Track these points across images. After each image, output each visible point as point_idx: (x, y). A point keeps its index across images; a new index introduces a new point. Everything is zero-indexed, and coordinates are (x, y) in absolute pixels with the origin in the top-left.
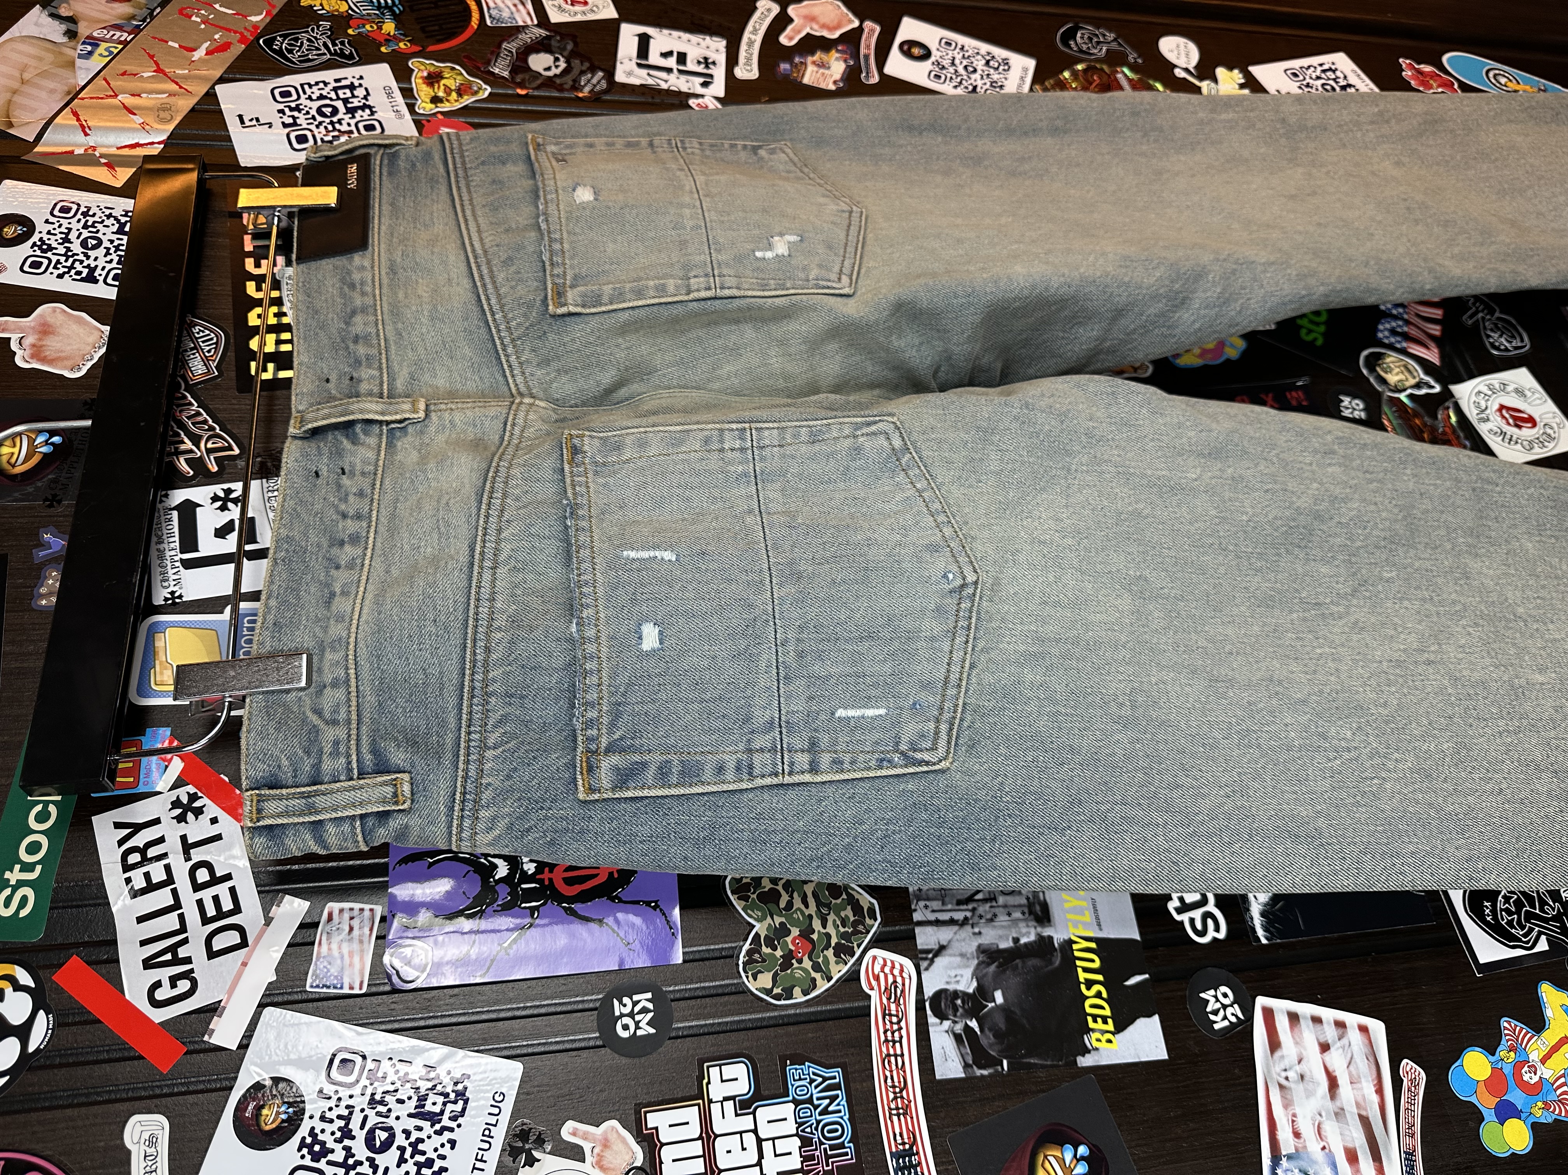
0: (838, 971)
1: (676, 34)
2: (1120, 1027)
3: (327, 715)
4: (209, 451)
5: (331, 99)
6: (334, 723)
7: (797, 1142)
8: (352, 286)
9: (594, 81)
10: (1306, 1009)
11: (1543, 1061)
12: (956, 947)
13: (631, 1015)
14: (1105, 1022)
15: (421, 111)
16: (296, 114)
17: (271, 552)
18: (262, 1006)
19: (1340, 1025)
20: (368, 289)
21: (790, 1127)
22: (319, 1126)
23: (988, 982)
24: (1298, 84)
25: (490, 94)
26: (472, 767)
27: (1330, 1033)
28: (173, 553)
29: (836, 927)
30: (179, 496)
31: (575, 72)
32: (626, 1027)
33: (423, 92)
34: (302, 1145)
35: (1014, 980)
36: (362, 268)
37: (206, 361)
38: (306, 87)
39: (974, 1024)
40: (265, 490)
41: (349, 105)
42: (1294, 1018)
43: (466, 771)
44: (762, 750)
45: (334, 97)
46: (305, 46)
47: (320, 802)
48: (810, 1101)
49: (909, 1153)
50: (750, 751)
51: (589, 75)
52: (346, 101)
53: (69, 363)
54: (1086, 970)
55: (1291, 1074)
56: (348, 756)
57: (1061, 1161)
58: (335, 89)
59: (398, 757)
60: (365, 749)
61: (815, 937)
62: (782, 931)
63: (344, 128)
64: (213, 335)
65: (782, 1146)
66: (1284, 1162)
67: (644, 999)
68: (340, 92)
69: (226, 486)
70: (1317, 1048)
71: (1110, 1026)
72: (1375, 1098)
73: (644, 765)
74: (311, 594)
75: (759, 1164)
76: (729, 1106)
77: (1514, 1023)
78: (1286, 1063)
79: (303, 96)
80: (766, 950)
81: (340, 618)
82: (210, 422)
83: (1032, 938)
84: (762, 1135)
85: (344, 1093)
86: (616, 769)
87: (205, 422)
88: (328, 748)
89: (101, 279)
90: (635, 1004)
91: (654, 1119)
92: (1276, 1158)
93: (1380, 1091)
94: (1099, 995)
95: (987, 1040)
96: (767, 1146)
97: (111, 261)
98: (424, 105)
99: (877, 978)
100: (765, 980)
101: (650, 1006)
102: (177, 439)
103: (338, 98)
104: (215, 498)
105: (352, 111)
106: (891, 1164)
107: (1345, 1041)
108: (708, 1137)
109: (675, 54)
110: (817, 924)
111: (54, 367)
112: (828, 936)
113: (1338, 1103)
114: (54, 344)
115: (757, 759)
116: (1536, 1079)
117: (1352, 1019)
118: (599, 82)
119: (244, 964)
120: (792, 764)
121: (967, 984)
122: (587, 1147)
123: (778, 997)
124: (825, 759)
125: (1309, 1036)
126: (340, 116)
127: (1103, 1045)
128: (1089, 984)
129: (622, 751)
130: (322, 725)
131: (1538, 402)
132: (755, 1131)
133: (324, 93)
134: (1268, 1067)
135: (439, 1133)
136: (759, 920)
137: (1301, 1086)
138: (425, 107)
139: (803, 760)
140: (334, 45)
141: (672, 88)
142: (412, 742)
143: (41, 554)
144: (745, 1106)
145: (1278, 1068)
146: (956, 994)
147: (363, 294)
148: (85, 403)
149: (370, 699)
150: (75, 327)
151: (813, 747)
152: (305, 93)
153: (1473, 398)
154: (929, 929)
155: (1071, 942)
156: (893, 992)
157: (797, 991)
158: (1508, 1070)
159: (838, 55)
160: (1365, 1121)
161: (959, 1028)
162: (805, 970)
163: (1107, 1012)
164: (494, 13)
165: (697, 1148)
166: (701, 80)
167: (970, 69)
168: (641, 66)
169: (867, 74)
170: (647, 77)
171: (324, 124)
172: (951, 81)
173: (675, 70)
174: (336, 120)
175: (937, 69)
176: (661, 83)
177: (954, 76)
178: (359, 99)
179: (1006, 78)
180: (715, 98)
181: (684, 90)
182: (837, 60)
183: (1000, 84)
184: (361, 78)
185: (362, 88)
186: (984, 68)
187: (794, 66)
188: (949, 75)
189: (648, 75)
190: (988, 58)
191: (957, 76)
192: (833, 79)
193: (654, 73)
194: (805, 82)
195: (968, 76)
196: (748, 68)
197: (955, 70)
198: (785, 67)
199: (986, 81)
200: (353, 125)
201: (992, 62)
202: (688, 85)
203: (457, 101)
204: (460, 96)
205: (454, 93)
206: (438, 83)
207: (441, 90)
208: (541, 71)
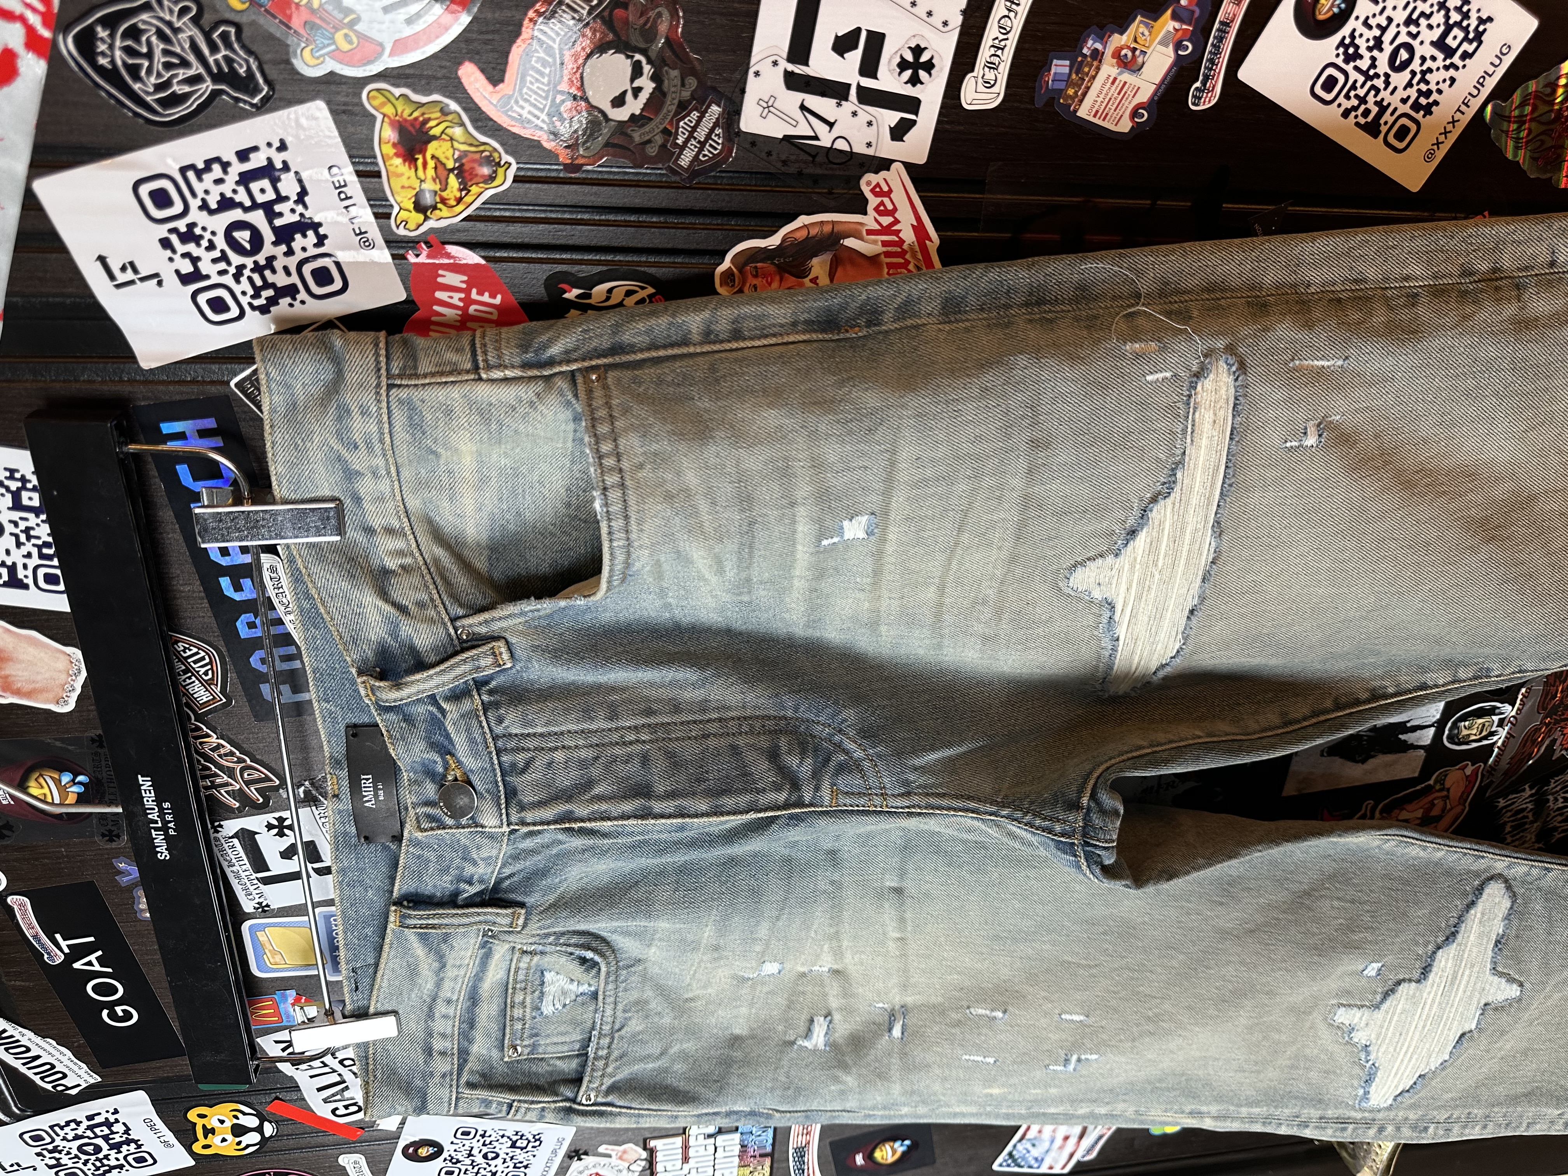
4: (248, 783)
5: (240, 205)
7: (739, 1146)
9: (701, 134)
15: (402, 232)
16: (191, 248)
21: (736, 1142)
22: (454, 1153)
25: (516, 179)
28: (247, 873)
30: (231, 826)
31: (670, 106)
33: (400, 179)
34: (445, 1160)
37: (208, 684)
38: (191, 175)
40: (318, 817)
41: (278, 222)
45: (248, 203)
46: (159, 59)
49: (804, 1147)
51: (695, 115)
52: (270, 211)
53: (51, 696)
57: (892, 1147)
58: (245, 179)
63: (281, 280)
64: (202, 654)
65: (728, 1148)
66: (1024, 1142)
68: (255, 186)
69: (277, 815)
75: (714, 1154)
76: (701, 1136)
79: (195, 203)
82: (238, 753)
84: (718, 1145)
85: (466, 1142)
87: (232, 754)
89: (30, 581)
92: (1021, 1140)
96: (720, 1149)
97: (29, 555)
98: (404, 215)
102: (208, 772)
103: (255, 206)
104: (270, 827)
105: (284, 235)
106: (792, 1151)
108: (686, 1147)
109: (863, 36)
111: (36, 701)
114: (20, 673)
118: (708, 137)
122: (613, 1153)
126: (268, 249)
133: (227, 189)
135: (526, 1153)
138: (409, 222)
140: (214, 48)
141: (841, 145)
143: (125, 879)
144: (711, 1136)
148: (93, 740)
150: (31, 650)
152: (194, 194)
159: (1172, 25)
166: (894, 117)
167: (1404, 55)
168: (793, 82)
169: (1204, 83)
170: (798, 115)
171: (247, 272)
172: (1347, 97)
173: (853, 91)
174: (262, 262)
175: (1340, 61)
176: (821, 129)
177: (1361, 79)
178: (290, 204)
179: (1453, 80)
180: (908, 166)
181: (860, 148)
182: (1164, 43)
183: (1434, 96)
184: (283, 147)
185: (291, 174)
186: (1431, 51)
187: (1077, 67)
188: (1354, 75)
189: (803, 108)
190: (1455, 17)
191: (1369, 78)
192: (1136, 102)
193: (814, 102)
194: (1084, 112)
195: (1387, 76)
196: (990, 75)
197: (1374, 59)
198: (1060, 67)
199: (1413, 93)
200: (293, 270)
201: (1456, 31)
202: (870, 134)
203: (459, 200)
204: (465, 188)
205: (453, 182)
206: (423, 151)
207: (431, 172)
208: (606, 107)
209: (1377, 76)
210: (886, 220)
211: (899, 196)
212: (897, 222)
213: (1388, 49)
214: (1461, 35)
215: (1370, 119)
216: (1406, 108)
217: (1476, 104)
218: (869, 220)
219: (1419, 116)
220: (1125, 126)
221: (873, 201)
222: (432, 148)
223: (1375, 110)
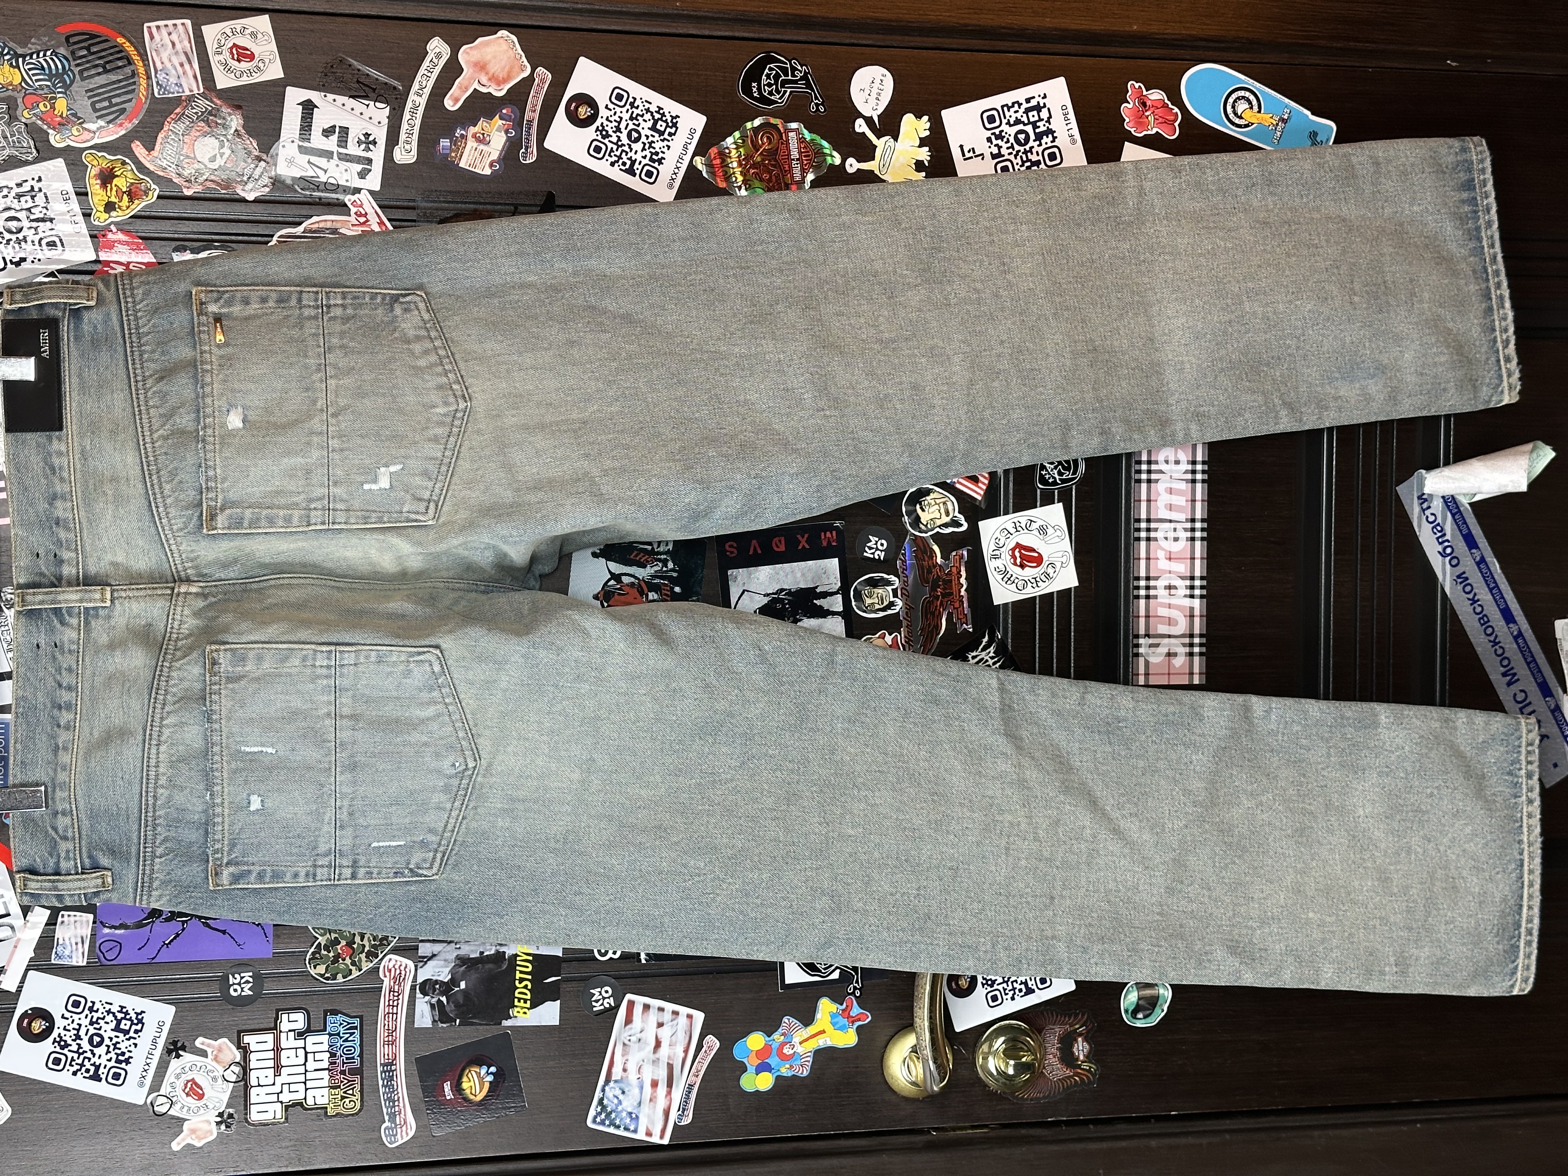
0: (366, 966)
1: (341, 99)
2: (534, 1006)
3: (61, 832)
5: (15, 210)
6: (65, 838)
7: (328, 1055)
8: (53, 469)
10: (656, 1003)
11: (801, 1043)
12: (442, 956)
13: (239, 984)
14: (525, 1002)
15: (96, 223)
17: (13, 707)
18: (27, 971)
19: (675, 1013)
20: (65, 475)
21: (325, 1047)
22: (63, 1033)
23: (458, 976)
24: (988, 134)
25: (159, 197)
26: (147, 868)
27: (667, 1017)
29: (369, 941)
31: (240, 161)
32: (235, 990)
33: (98, 196)
34: (55, 1041)
35: (474, 976)
36: (60, 454)
39: (444, 999)
41: (31, 217)
42: (647, 1007)
43: (144, 870)
44: (322, 866)
45: (18, 208)
47: (60, 885)
48: (338, 1034)
49: (392, 1064)
50: (315, 866)
51: (253, 166)
52: (28, 212)
54: (521, 972)
55: (633, 1039)
56: (75, 859)
57: (478, 1074)
58: (19, 196)
59: (105, 861)
60: (85, 855)
61: (355, 946)
62: (336, 942)
63: (29, 247)
65: (318, 1056)
66: (612, 1084)
67: (247, 976)
68: (23, 200)
70: (655, 1025)
71: (528, 1005)
72: (682, 1055)
73: (249, 872)
74: (42, 743)
75: (305, 1064)
76: (291, 1034)
77: (792, 1019)
78: (632, 1032)
80: (324, 952)
81: (64, 769)
83: (493, 952)
84: (308, 1050)
85: (75, 1017)
86: (232, 875)
88: (63, 855)
90: (242, 978)
91: (247, 1039)
92: (608, 1080)
93: (686, 1051)
94: (526, 987)
95: (450, 1009)
96: (310, 1056)
98: (98, 214)
99: (390, 971)
100: (321, 969)
101: (251, 980)
103: (22, 208)
105: (34, 225)
106: (380, 1069)
107: (675, 1022)
108: (277, 1049)
109: (337, 130)
110: (357, 939)
112: (364, 946)
113: (657, 1056)
115: (319, 871)
116: (791, 1052)
117: (684, 1010)
118: (260, 176)
119: (15, 947)
120: (340, 874)
121: (445, 977)
122: (209, 1051)
123: (328, 979)
124: (362, 872)
125: (653, 1017)
126: (24, 231)
127: (521, 1015)
128: (521, 980)
129: (237, 864)
130: (58, 839)
131: (1057, 540)
132: (304, 1048)
133: (9, 201)
134: (620, 1033)
135: (128, 1039)
136: (322, 935)
137: (637, 1045)
138: (101, 218)
139: (347, 872)
140: (12, 134)
141: (332, 181)
142: (112, 852)
144: (301, 1035)
145: (626, 1034)
146: (436, 982)
147: (62, 480)
149: (86, 823)
151: (355, 865)
153: (997, 534)
154: (428, 945)
155: (516, 955)
156: (398, 979)
157: (340, 976)
158: (775, 1046)
159: (501, 122)
160: (670, 1067)
161: (434, 1001)
162: (346, 965)
163: (529, 997)
164: (161, 76)
165: (271, 1055)
166: (359, 167)
167: (635, 135)
168: (302, 150)
169: (526, 149)
170: (307, 166)
171: (12, 243)
172: (610, 155)
173: (335, 155)
174: (21, 238)
175: (599, 138)
176: (320, 173)
177: (615, 147)
178: (40, 209)
179: (669, 147)
180: (370, 192)
181: (342, 182)
182: (498, 130)
183: (661, 155)
184: (40, 180)
185: (42, 194)
186: (650, 133)
187: (454, 142)
188: (610, 145)
189: (309, 162)
190: (657, 116)
191: (619, 146)
192: (490, 159)
193: (314, 159)
194: (462, 164)
195: (630, 146)
196: (408, 147)
197: (619, 137)
198: (445, 143)
199: (647, 153)
200: (36, 243)
201: (660, 123)
202: (346, 176)
203: (128, 207)
204: (131, 200)
205: (125, 197)
206: (111, 183)
207: (114, 192)
208: (206, 162)
209: (623, 145)
210: (362, 220)
211: (367, 208)
212: (367, 221)
213: (625, 132)
214: (664, 125)
215: (627, 166)
216: (646, 161)
217: (687, 159)
218: (353, 219)
219: (656, 165)
220: (488, 171)
221: (353, 210)
222: (116, 181)
223: (629, 163)
